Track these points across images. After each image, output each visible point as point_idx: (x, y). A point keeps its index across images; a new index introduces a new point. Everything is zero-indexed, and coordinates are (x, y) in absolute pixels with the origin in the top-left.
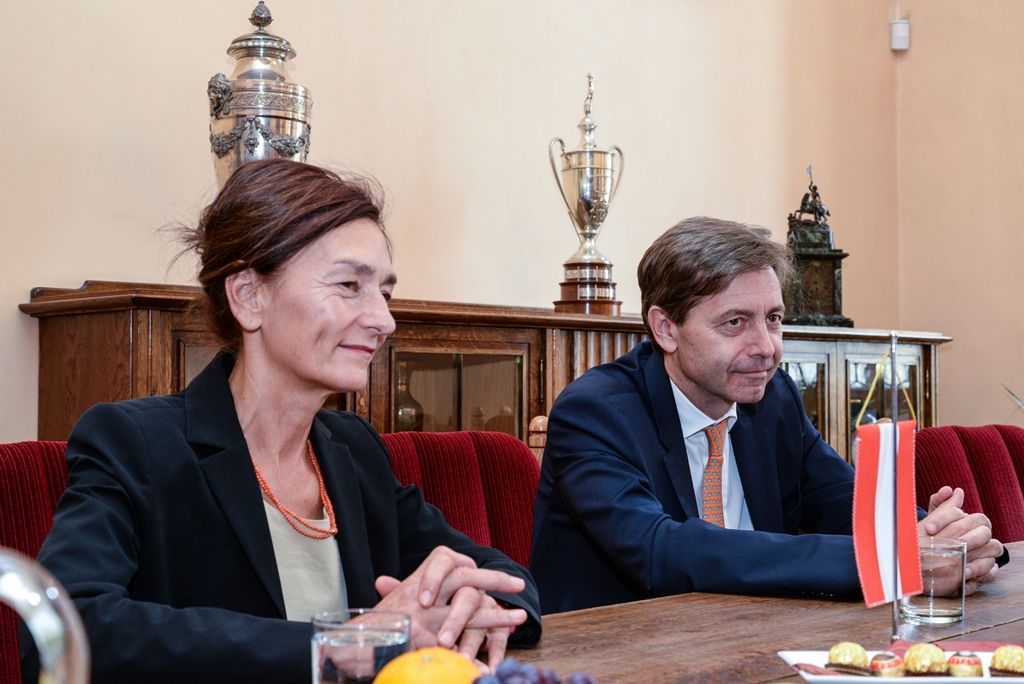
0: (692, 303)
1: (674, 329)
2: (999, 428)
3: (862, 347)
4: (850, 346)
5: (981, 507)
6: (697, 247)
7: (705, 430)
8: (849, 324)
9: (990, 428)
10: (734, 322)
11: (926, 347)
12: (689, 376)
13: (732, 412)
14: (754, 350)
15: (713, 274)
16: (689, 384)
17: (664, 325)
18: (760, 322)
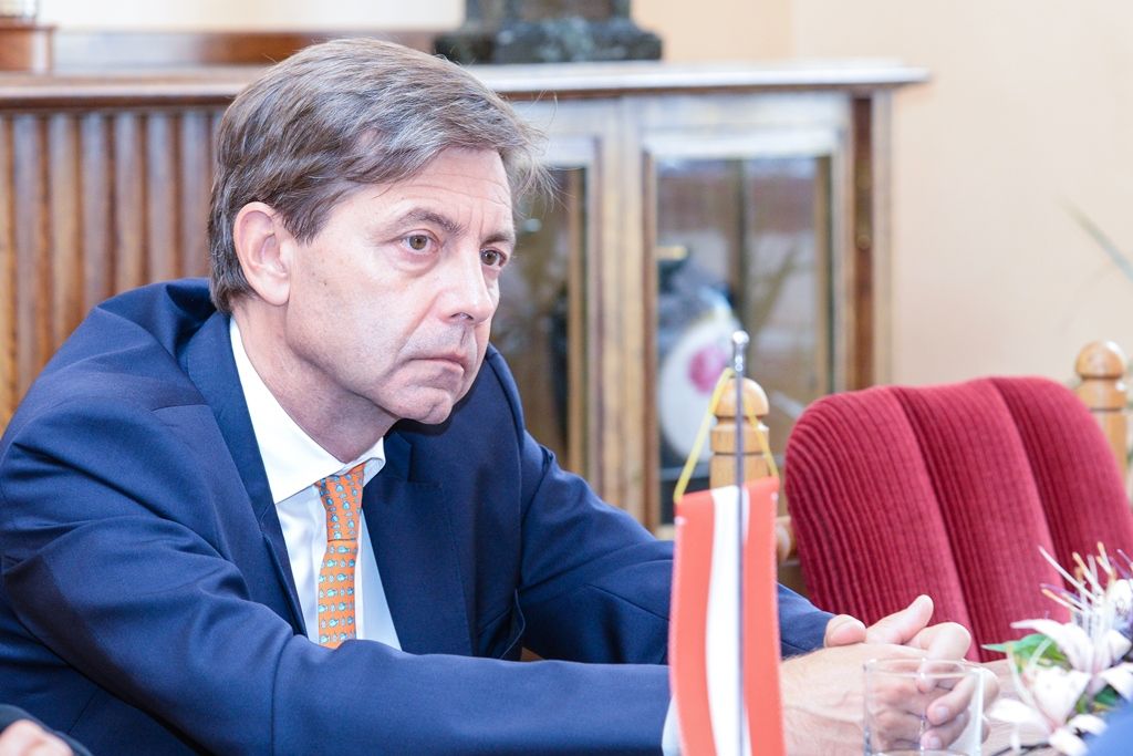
0: (337, 195)
2: (1003, 386)
3: (689, 110)
5: (960, 607)
6: (367, 87)
7: (322, 486)
8: (647, 48)
9: (979, 386)
10: (418, 242)
11: (861, 103)
12: (308, 357)
13: (378, 450)
14: (452, 304)
15: (395, 144)
16: (297, 377)
17: (269, 244)
18: (469, 252)
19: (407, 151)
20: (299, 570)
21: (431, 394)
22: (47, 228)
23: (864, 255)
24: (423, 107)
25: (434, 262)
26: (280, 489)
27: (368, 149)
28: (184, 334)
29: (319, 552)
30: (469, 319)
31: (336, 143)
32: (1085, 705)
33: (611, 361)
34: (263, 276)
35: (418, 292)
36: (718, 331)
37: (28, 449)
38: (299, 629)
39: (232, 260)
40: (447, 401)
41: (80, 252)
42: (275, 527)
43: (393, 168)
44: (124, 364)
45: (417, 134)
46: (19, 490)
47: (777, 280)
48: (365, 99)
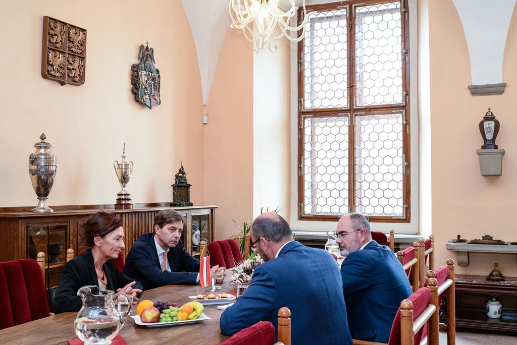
0: (165, 224)
1: (160, 229)
3: (195, 211)
4: (192, 211)
5: (225, 265)
7: (163, 253)
8: (191, 205)
9: (226, 240)
10: (172, 230)
11: (212, 209)
12: (161, 240)
13: (169, 249)
14: (175, 236)
15: (170, 219)
16: (160, 242)
17: (158, 229)
18: (177, 231)
19: (171, 220)
20: (160, 262)
21: (173, 245)
22: (132, 224)
23: (212, 224)
24: (173, 216)
25: (174, 231)
26: (159, 253)
27: (168, 220)
28: (150, 238)
29: (163, 260)
30: (177, 238)
31: (165, 219)
32: (240, 277)
33: (188, 236)
34: (157, 232)
35: (172, 235)
36: (198, 232)
37: (133, 250)
38: (161, 269)
39: (154, 230)
40: (175, 245)
41: (135, 227)
42: (158, 257)
43: (170, 222)
44: (143, 241)
45: (173, 219)
46: (133, 254)
47: (204, 226)
48: (168, 215)
